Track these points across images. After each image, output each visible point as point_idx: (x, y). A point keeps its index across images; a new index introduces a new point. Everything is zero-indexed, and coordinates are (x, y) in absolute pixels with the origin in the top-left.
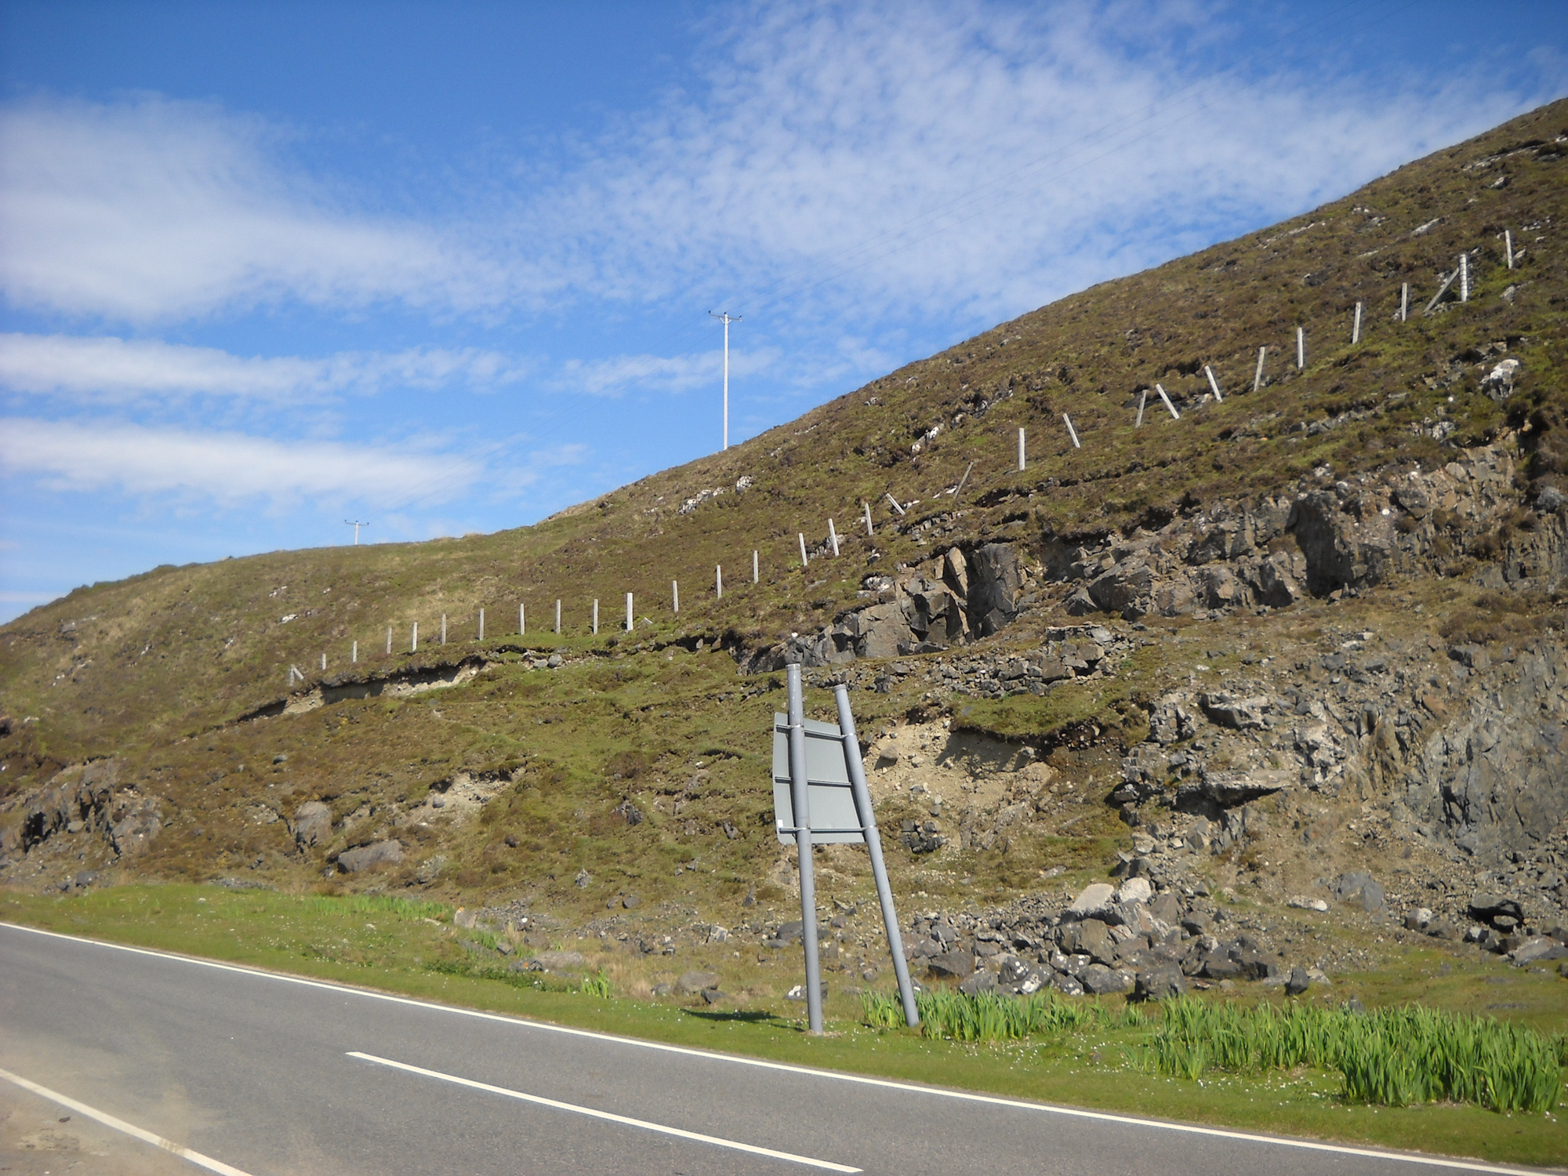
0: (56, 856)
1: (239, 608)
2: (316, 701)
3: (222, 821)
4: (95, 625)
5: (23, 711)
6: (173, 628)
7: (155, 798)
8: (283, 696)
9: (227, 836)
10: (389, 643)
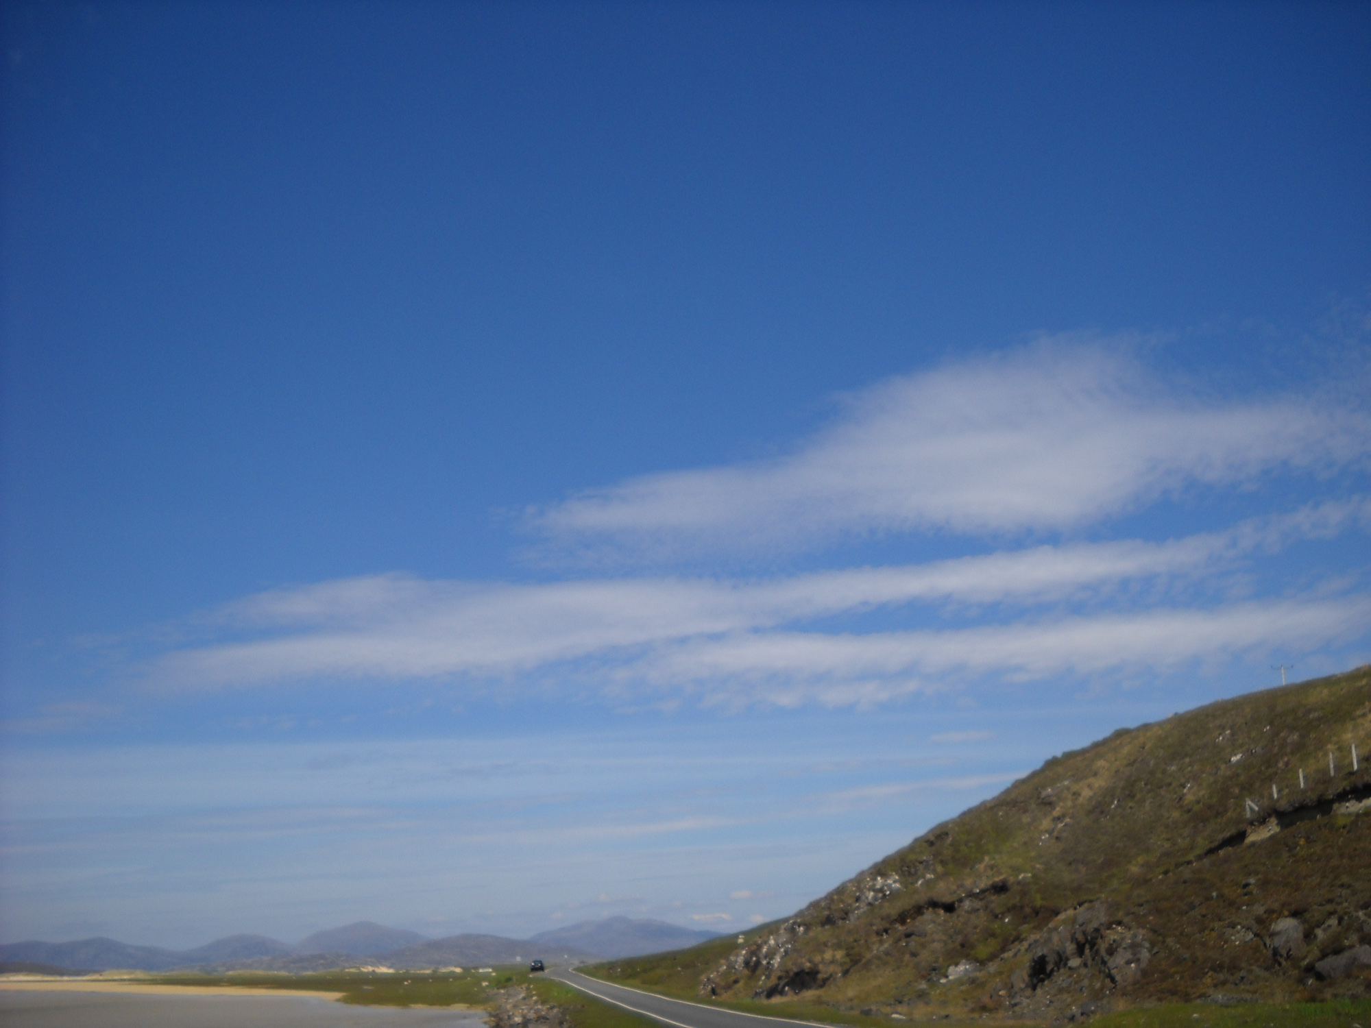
0: (1061, 990)
1: (1191, 756)
2: (1272, 828)
3: (1204, 944)
4: (1068, 788)
5: (1017, 870)
8: (1242, 827)
9: (1210, 957)
10: (1332, 766)
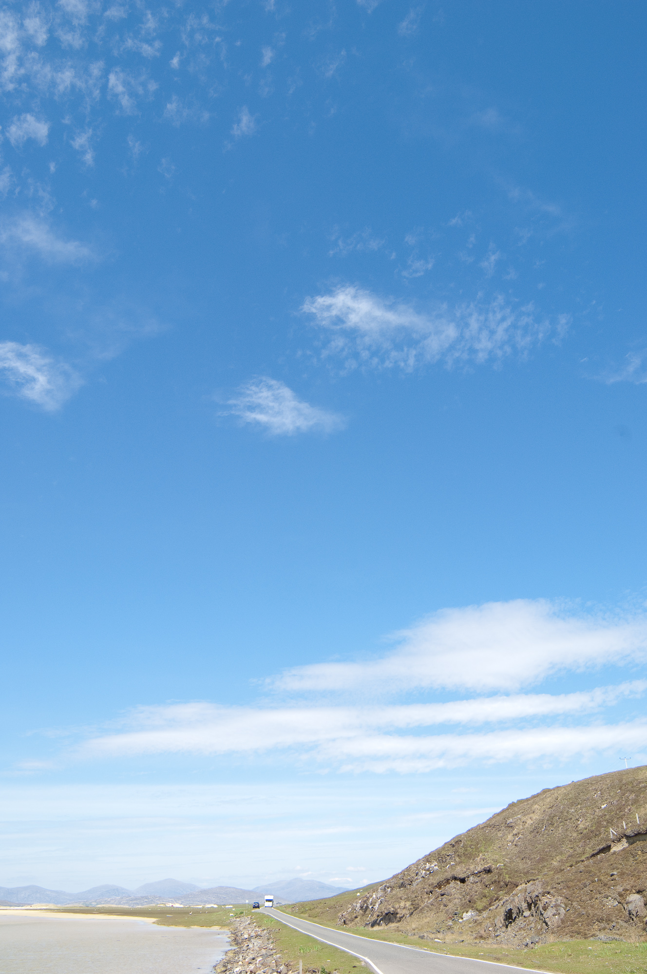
0: (520, 929)
1: (581, 804)
2: (624, 844)
3: (592, 906)
4: (520, 819)
5: (496, 861)
7: (560, 897)
8: (609, 843)
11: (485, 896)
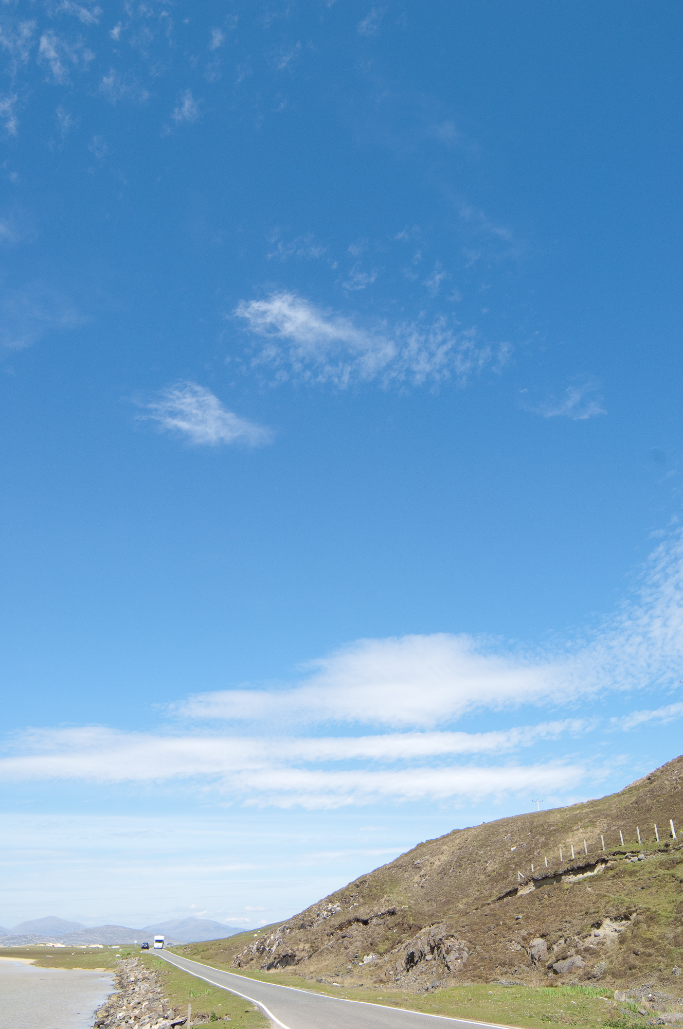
0: (422, 973)
1: (490, 846)
2: (531, 887)
3: (495, 950)
4: (428, 860)
5: (401, 903)
6: (462, 858)
7: (463, 941)
8: (516, 886)
9: (499, 958)
10: (561, 856)
11: (387, 939)
